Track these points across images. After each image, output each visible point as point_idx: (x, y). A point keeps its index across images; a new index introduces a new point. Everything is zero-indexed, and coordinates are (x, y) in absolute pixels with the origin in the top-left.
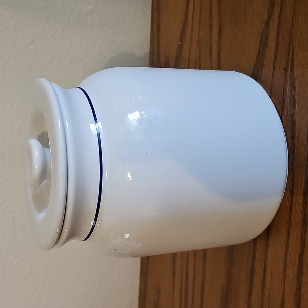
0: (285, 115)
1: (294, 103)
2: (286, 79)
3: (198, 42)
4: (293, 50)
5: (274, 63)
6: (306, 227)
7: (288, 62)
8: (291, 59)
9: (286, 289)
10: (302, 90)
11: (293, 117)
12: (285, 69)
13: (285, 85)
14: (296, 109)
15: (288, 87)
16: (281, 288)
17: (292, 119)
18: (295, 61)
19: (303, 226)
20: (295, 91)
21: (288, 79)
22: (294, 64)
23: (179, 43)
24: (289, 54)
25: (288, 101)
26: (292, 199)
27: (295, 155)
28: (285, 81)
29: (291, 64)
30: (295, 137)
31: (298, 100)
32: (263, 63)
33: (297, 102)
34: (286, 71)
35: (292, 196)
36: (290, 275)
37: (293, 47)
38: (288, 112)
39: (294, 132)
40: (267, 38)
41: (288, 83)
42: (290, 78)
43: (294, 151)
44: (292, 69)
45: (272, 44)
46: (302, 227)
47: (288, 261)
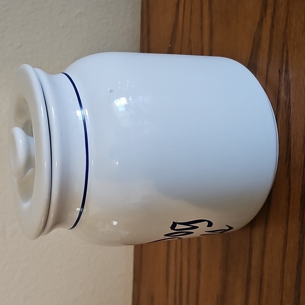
0: (280, 118)
1: (289, 106)
2: (281, 81)
3: (189, 45)
4: (287, 52)
5: (267, 65)
7: (282, 64)
8: (285, 61)
10: (297, 92)
11: (288, 120)
12: (279, 70)
13: (279, 87)
14: (292, 112)
15: (283, 89)
16: (279, 297)
17: (287, 122)
18: (289, 63)
19: (301, 233)
20: (290, 94)
21: (283, 82)
22: (288, 66)
23: (170, 46)
24: (283, 56)
25: (283, 104)
26: (289, 205)
28: (279, 84)
29: (286, 66)
30: (290, 141)
31: (293, 103)
32: (256, 65)
33: (292, 104)
34: (280, 72)
35: (289, 202)
37: (287, 48)
38: (282, 115)
39: (290, 137)
40: (260, 39)
41: (283, 85)
42: (285, 80)
43: (290, 155)
44: (287, 71)
45: (265, 44)
46: (299, 234)
47: (285, 270)
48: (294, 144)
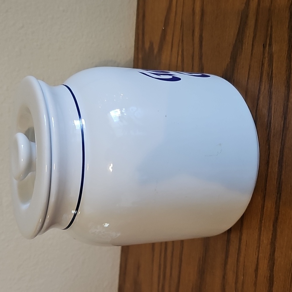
0: (263, 89)
1: (271, 77)
2: (265, 55)
3: (181, 26)
4: (271, 27)
5: (253, 40)
6: (280, 194)
7: (267, 39)
8: (269, 36)
9: (261, 255)
10: (279, 64)
11: (270, 90)
12: (264, 45)
13: (263, 60)
14: (273, 83)
15: (266, 61)
16: (256, 255)
17: (269, 93)
18: (273, 37)
19: (278, 194)
20: (273, 66)
21: (266, 55)
22: (272, 40)
23: (163, 28)
24: (267, 31)
25: (265, 75)
26: (268, 168)
27: (271, 127)
28: (263, 57)
29: (270, 40)
30: (271, 109)
31: (275, 74)
32: (243, 41)
33: (274, 75)
34: (264, 46)
35: (268, 165)
36: (264, 241)
37: (272, 23)
38: (265, 85)
39: (271, 105)
40: (247, 16)
41: (266, 58)
42: (268, 53)
43: (270, 123)
44: (270, 45)
45: (251, 22)
46: (276, 194)
47: (262, 229)
48: (274, 112)
